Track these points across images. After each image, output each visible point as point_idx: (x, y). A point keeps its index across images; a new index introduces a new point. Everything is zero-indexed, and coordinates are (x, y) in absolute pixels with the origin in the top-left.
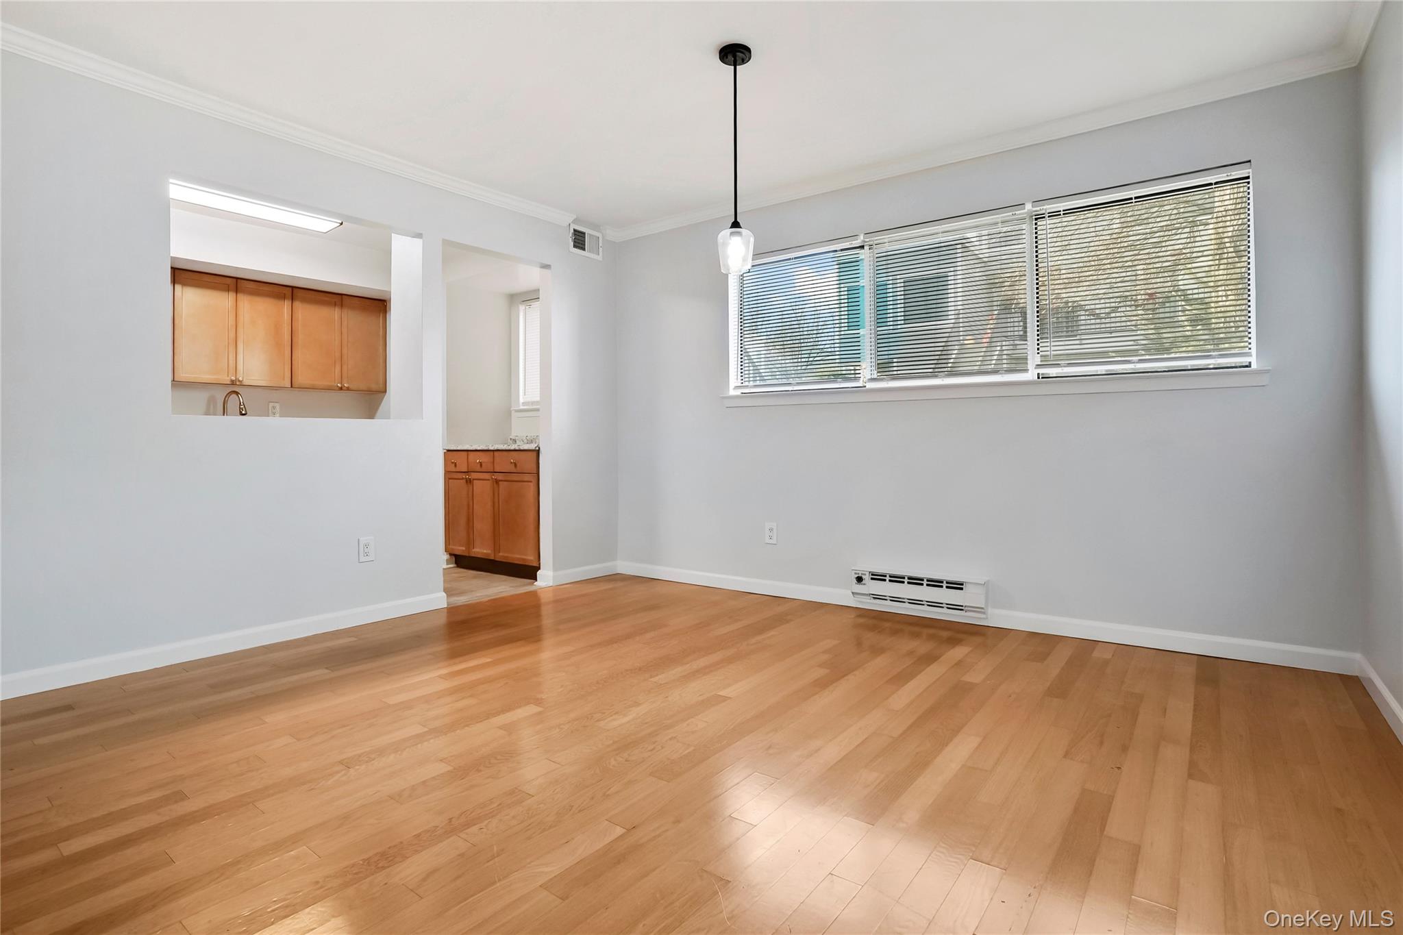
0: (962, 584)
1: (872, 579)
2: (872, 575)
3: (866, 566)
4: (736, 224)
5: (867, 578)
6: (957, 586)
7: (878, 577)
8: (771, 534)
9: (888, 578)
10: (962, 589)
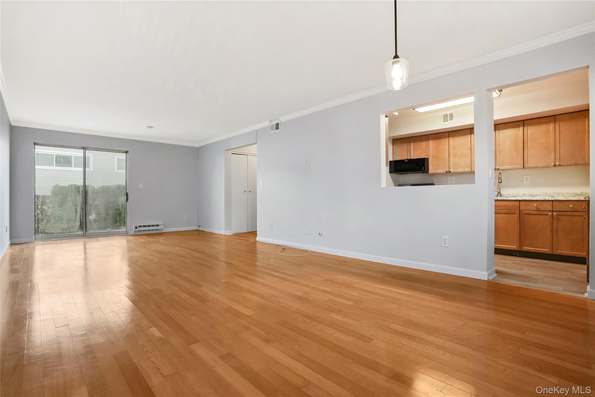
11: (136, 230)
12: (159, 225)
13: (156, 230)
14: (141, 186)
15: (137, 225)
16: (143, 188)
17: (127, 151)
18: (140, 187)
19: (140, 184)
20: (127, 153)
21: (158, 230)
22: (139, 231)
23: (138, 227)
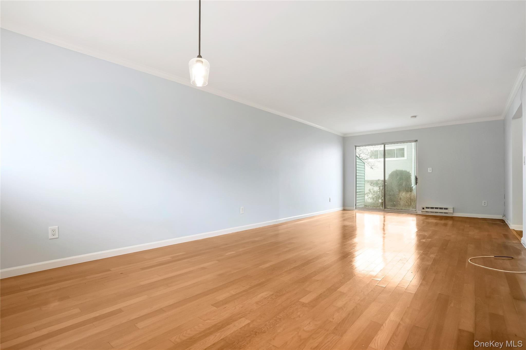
4: (200, 56)
11: (423, 210)
12: (447, 208)
13: (445, 213)
14: (430, 170)
15: (425, 206)
16: (431, 172)
17: (416, 140)
18: (429, 172)
19: (429, 169)
20: (416, 142)
21: (447, 213)
22: (427, 212)
23: (425, 208)
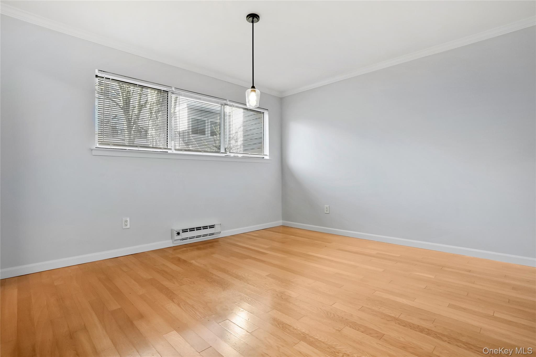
0: (213, 226)
1: (183, 232)
2: (182, 230)
3: (179, 228)
5: (181, 232)
6: (212, 227)
7: (185, 231)
8: (126, 223)
9: (189, 230)
10: (214, 227)
